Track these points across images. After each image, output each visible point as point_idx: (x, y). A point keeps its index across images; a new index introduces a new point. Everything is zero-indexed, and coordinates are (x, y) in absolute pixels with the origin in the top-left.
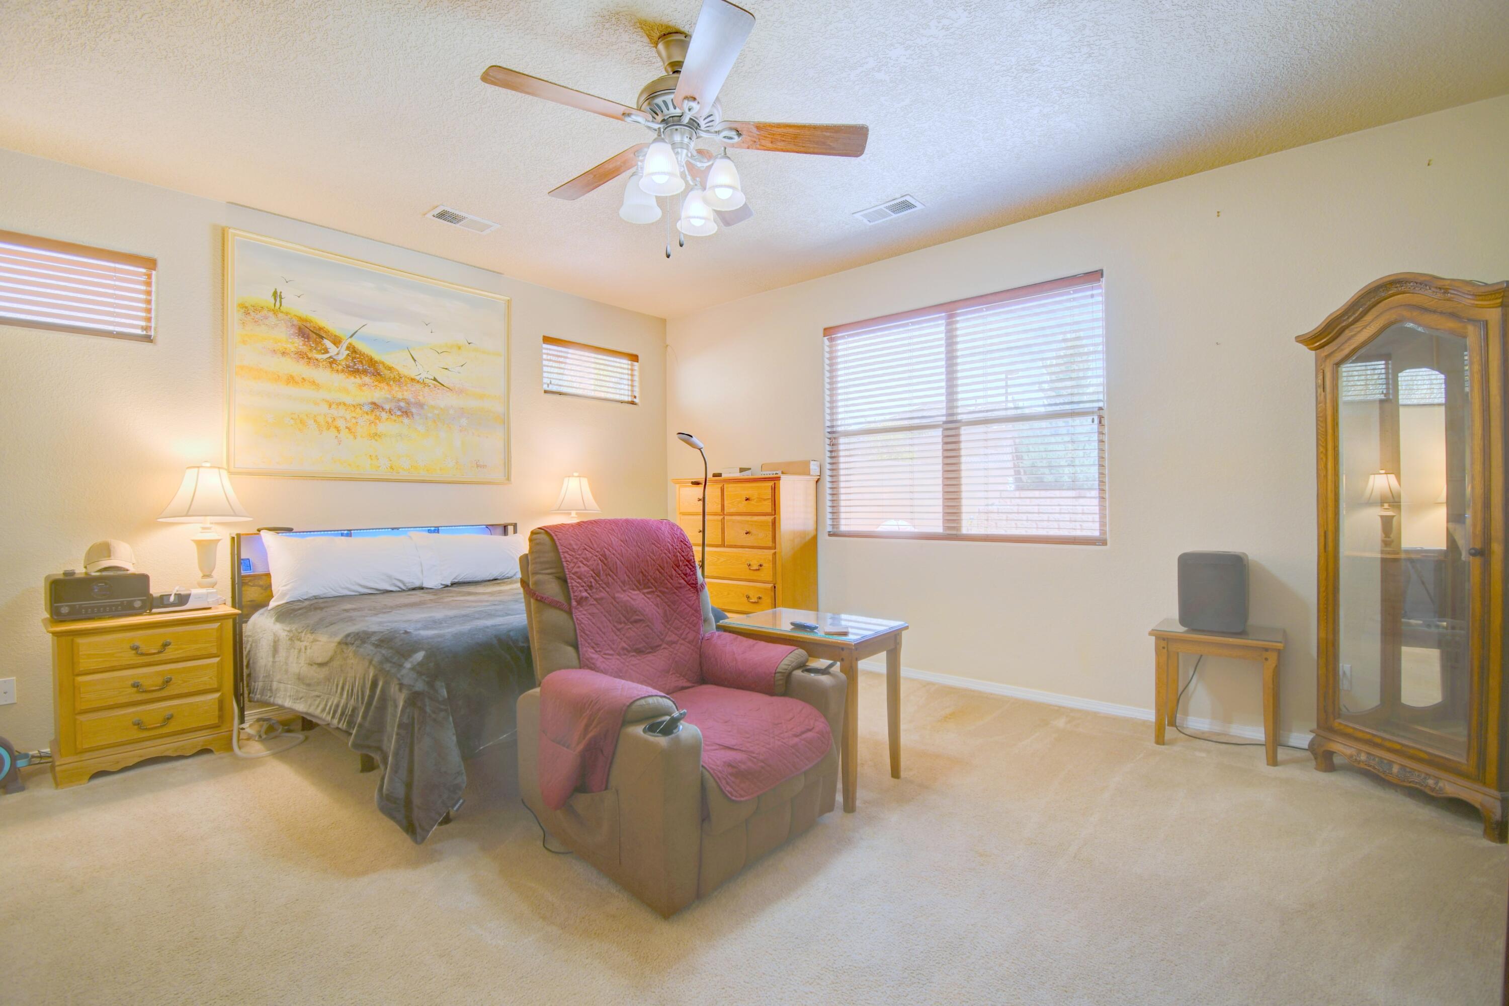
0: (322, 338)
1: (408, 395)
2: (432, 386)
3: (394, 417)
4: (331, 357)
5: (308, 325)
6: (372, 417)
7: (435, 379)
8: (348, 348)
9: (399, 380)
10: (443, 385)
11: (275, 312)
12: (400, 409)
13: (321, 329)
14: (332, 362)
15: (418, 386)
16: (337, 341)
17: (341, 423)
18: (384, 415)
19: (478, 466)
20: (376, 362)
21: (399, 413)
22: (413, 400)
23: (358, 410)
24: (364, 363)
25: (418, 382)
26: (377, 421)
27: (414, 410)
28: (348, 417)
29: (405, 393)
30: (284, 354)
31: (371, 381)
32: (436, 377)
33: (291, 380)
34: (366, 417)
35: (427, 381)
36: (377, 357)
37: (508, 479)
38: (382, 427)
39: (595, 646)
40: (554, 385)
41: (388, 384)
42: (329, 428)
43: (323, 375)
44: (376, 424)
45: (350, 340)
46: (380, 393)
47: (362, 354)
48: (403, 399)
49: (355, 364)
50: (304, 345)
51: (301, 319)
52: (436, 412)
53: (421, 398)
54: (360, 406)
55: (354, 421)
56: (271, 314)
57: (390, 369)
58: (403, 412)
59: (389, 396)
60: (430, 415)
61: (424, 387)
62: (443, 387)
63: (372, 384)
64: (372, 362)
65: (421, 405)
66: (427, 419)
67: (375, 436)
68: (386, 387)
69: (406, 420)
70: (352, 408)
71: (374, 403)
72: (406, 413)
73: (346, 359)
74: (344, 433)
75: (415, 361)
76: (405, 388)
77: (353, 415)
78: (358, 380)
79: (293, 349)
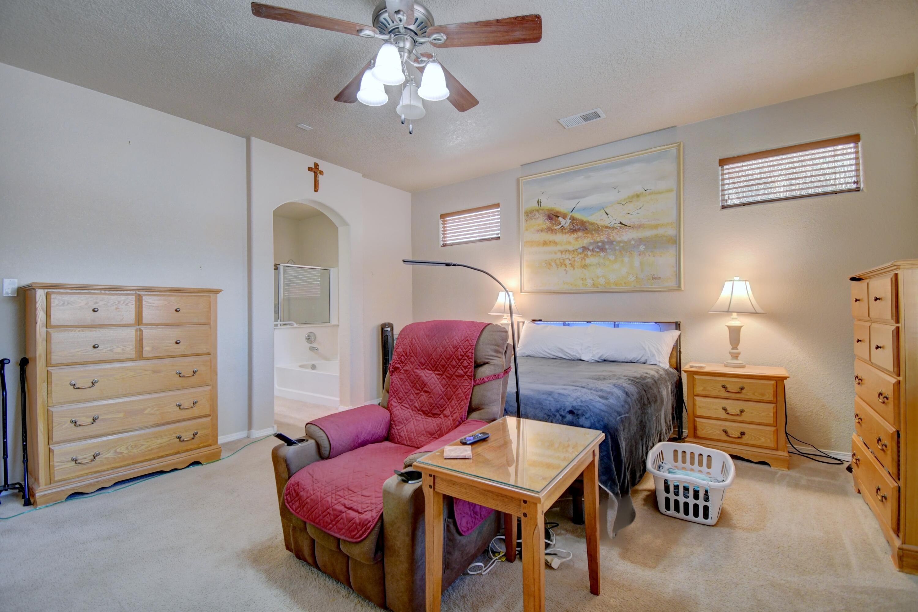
0: (558, 217)
1: (604, 238)
2: (619, 228)
3: (594, 253)
4: (562, 226)
5: (552, 212)
6: (582, 256)
7: (621, 223)
8: (570, 219)
9: (598, 229)
10: (626, 226)
11: (538, 211)
12: (598, 247)
13: (558, 212)
14: (563, 228)
15: (609, 231)
16: (564, 217)
17: (567, 262)
18: (589, 253)
19: (653, 279)
20: (585, 222)
21: (598, 250)
22: (606, 240)
23: (576, 253)
24: (578, 224)
25: (610, 228)
26: (586, 257)
27: (607, 247)
28: (570, 258)
29: (602, 237)
30: (542, 231)
31: (582, 234)
32: (622, 222)
33: (545, 243)
34: (580, 256)
35: (615, 225)
36: (585, 219)
37: (680, 286)
38: (588, 261)
39: (398, 399)
40: (732, 199)
41: (592, 234)
42: (561, 265)
43: (559, 237)
44: (585, 259)
45: (571, 213)
46: (586, 241)
47: (577, 220)
48: (600, 241)
49: (574, 227)
50: (550, 223)
51: (548, 210)
52: (622, 245)
53: (611, 238)
54: (576, 250)
55: (573, 259)
56: (537, 213)
57: (592, 224)
58: (600, 249)
59: (592, 241)
60: (617, 248)
61: (614, 230)
62: (626, 227)
63: (583, 236)
64: (583, 223)
65: (611, 242)
66: (615, 251)
67: (585, 266)
68: (590, 236)
69: (602, 254)
70: (573, 252)
71: (584, 247)
72: (602, 249)
73: (569, 225)
74: (569, 268)
75: (607, 214)
76: (602, 233)
77: (573, 256)
78: (576, 236)
79: (546, 227)
